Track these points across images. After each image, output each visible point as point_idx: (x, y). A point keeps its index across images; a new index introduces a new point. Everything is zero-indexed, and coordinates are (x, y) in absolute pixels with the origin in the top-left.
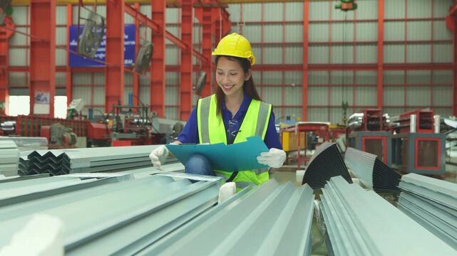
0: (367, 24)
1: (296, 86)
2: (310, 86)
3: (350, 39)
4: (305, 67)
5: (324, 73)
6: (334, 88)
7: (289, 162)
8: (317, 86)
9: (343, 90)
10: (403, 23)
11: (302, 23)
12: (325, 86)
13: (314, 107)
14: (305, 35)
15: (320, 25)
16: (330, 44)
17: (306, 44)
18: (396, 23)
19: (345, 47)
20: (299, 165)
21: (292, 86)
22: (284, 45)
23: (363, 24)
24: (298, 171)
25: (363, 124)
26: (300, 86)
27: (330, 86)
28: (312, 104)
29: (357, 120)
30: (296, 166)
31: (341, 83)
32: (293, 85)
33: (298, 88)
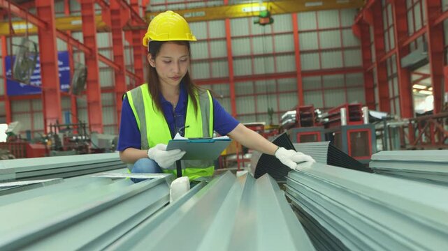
0: (283, 36)
1: (224, 97)
2: (237, 96)
3: (270, 50)
4: (232, 80)
5: (249, 84)
6: (259, 97)
7: (227, 165)
8: (244, 96)
9: (268, 98)
10: (316, 33)
11: (225, 39)
12: (251, 95)
13: (243, 115)
14: (229, 50)
15: (241, 40)
16: (252, 57)
17: (230, 58)
18: (310, 34)
19: (266, 58)
20: (239, 167)
21: (221, 98)
22: (210, 60)
23: (280, 37)
24: (238, 173)
25: (296, 121)
26: (228, 97)
27: (255, 95)
28: (240, 113)
29: (291, 118)
30: (236, 168)
31: (265, 91)
32: (222, 96)
33: (226, 99)
